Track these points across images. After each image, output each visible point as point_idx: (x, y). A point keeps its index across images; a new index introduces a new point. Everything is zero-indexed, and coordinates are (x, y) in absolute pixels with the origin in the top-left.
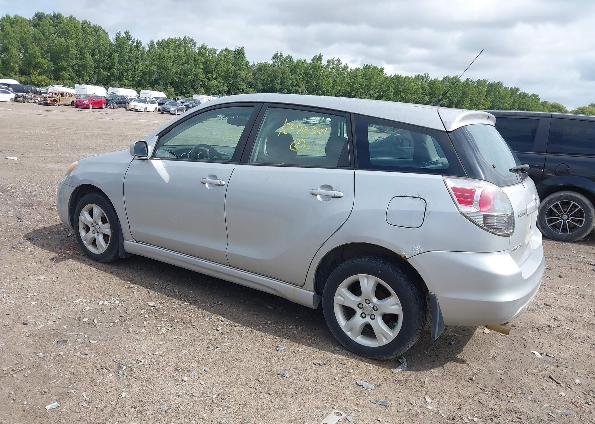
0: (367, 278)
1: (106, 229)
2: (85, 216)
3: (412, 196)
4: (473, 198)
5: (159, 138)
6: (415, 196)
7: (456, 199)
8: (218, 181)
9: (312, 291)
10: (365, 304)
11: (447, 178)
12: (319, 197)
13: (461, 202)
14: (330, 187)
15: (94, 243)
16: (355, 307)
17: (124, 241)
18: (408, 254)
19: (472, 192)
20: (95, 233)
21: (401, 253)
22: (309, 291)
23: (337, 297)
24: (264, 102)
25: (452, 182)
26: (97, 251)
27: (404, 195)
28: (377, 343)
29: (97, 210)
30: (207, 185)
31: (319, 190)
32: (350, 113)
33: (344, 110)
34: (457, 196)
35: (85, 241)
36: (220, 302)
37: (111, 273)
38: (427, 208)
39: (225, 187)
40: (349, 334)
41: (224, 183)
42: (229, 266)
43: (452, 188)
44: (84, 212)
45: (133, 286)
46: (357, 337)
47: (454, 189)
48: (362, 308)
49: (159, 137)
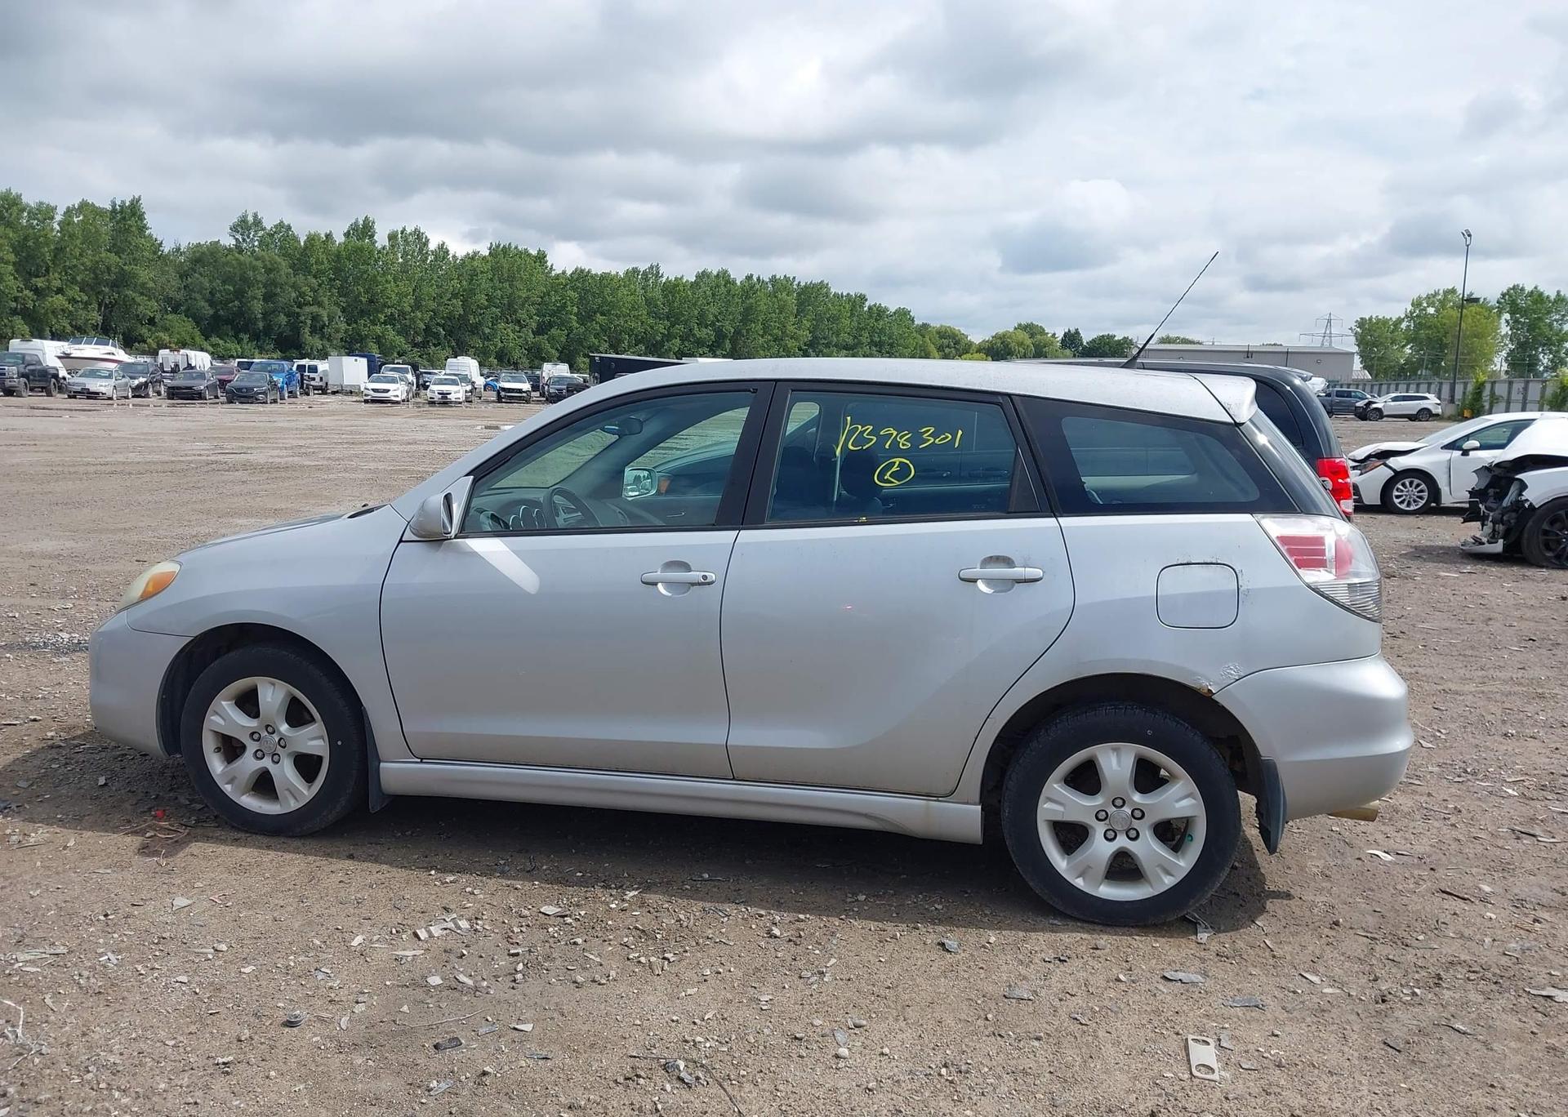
0: (1115, 749)
1: (313, 739)
2: (224, 715)
3: (1202, 562)
4: (1323, 553)
5: (474, 482)
6: (1209, 561)
7: (1291, 560)
8: (695, 575)
9: (975, 804)
10: (1111, 810)
11: (1263, 518)
12: (981, 585)
13: (1301, 564)
14: (1007, 562)
15: (264, 784)
16: (1090, 820)
17: (381, 764)
18: (1216, 683)
19: (1319, 541)
20: (262, 758)
21: (1201, 684)
22: (967, 803)
23: (1045, 806)
24: (777, 381)
25: (1278, 526)
26: (279, 806)
27: (1185, 562)
28: (1151, 890)
29: (273, 694)
30: (660, 586)
31: (978, 571)
32: (1009, 395)
33: (993, 390)
34: (1291, 552)
35: (226, 786)
36: (706, 876)
37: (351, 857)
38: (1240, 584)
39: (718, 586)
40: (1079, 883)
41: (712, 576)
42: (734, 779)
43: (1278, 537)
44: (223, 703)
45: (452, 878)
46: (1099, 886)
47: (1284, 540)
48: (1106, 819)
49: (474, 479)
